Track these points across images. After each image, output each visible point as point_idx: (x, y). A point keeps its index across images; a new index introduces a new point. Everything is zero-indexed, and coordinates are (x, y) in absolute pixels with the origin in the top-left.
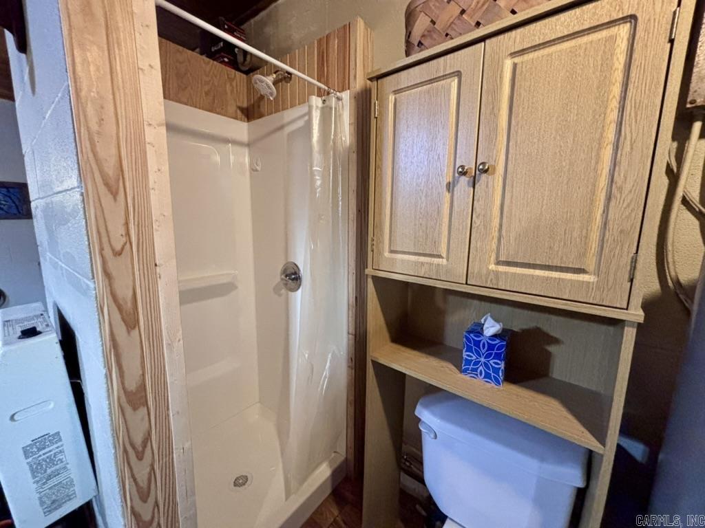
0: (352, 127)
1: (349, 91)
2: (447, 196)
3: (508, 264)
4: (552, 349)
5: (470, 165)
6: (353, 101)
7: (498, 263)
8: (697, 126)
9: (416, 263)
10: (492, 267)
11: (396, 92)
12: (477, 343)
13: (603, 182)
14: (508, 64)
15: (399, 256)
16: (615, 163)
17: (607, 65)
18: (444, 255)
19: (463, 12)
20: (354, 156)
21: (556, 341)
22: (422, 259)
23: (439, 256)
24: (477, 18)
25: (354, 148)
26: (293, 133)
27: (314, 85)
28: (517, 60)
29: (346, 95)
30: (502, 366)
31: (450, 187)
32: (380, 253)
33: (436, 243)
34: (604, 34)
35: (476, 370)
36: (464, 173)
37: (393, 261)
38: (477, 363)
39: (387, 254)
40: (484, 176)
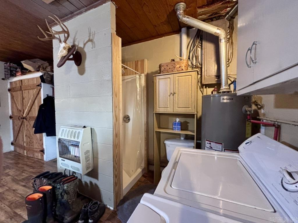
0: (145, 82)
1: (143, 74)
2: (169, 97)
3: (179, 108)
4: (188, 124)
5: (172, 92)
6: (145, 77)
7: (178, 108)
8: (204, 87)
9: (164, 109)
10: (177, 109)
11: (159, 79)
12: (176, 124)
13: (190, 95)
14: (177, 78)
15: (160, 108)
16: (191, 93)
17: (189, 80)
18: (169, 107)
19: (170, 68)
20: (145, 88)
21: (188, 123)
22: (165, 109)
23: (168, 108)
24: (172, 70)
25: (145, 86)
26: (127, 82)
27: (134, 71)
28: (178, 77)
29: (143, 75)
30: (180, 127)
31: (169, 96)
32: (156, 108)
33: (167, 106)
34: (188, 76)
35: (175, 129)
36: (171, 94)
37: (159, 110)
38: (176, 126)
39: (158, 108)
40: (175, 94)
